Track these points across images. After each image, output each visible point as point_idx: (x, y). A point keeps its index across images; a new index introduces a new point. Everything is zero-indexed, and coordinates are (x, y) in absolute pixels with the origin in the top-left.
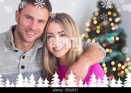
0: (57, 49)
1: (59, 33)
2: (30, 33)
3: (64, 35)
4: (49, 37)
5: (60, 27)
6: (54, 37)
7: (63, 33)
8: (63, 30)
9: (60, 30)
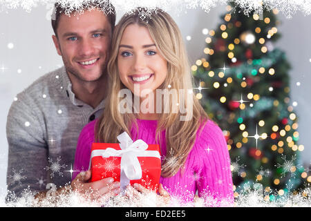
0: (138, 79)
1: (145, 46)
2: (87, 63)
3: (155, 53)
4: (123, 53)
5: (147, 36)
6: (134, 54)
7: (154, 48)
8: (153, 41)
9: (149, 42)
